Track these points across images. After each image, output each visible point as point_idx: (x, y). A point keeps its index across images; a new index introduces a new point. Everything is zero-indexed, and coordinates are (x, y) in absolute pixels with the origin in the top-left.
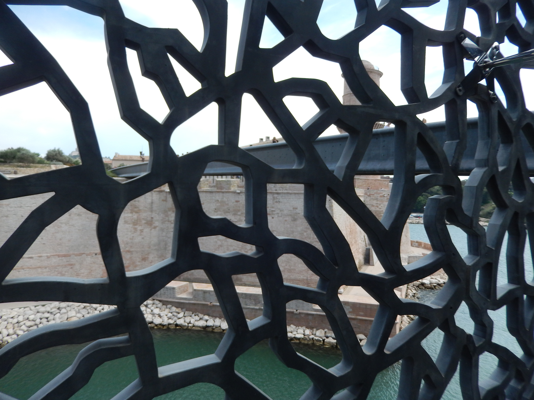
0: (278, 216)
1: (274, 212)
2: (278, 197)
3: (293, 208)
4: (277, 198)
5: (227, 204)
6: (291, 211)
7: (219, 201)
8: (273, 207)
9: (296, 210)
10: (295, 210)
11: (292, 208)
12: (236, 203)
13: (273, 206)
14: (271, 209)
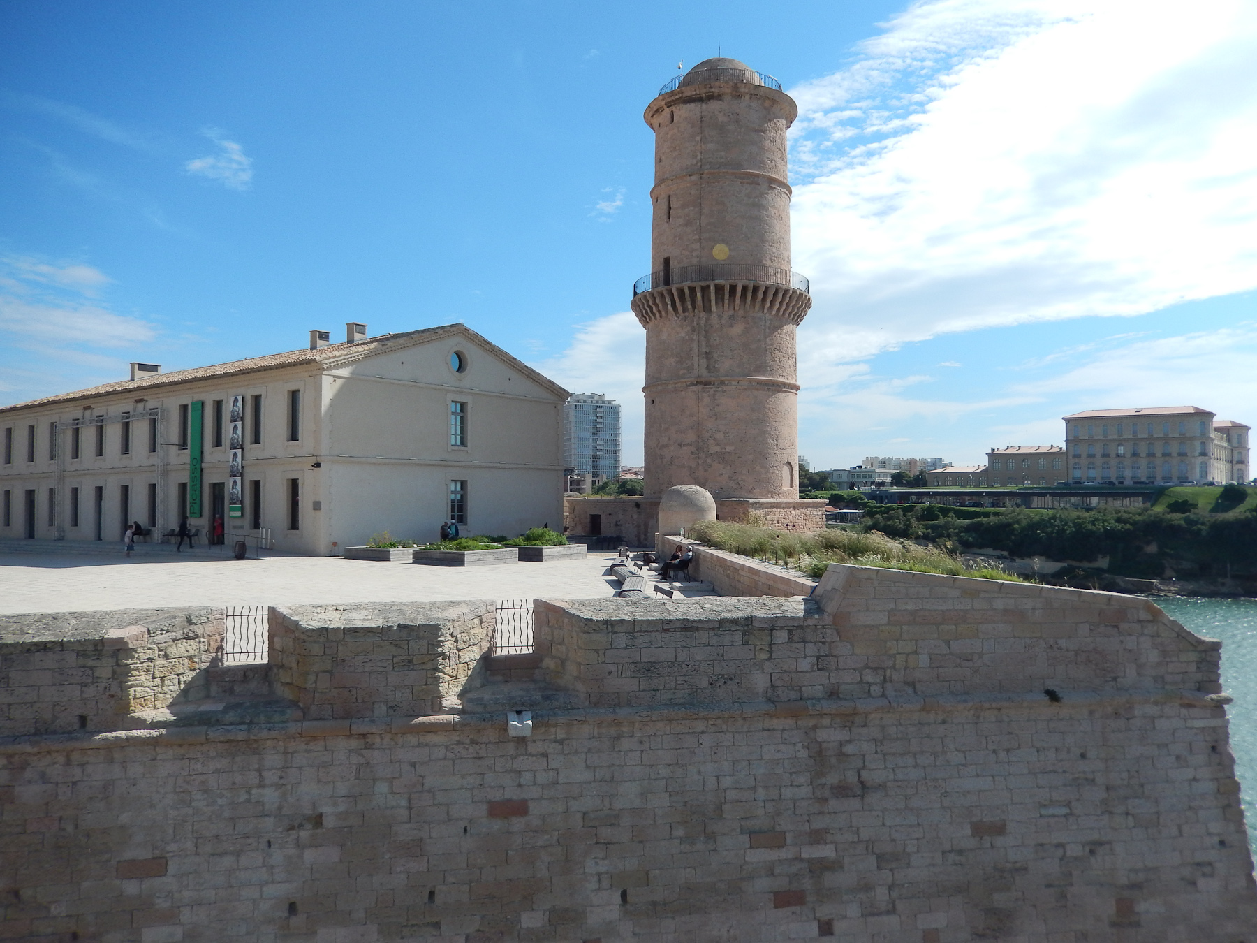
0: (870, 912)
1: (829, 879)
2: (849, 749)
3: (979, 830)
4: (841, 755)
5: (416, 848)
6: (960, 852)
7: (329, 822)
8: (817, 837)
9: (999, 841)
10: (987, 839)
11: (968, 831)
12: (497, 825)
13: (819, 824)
14: (809, 852)
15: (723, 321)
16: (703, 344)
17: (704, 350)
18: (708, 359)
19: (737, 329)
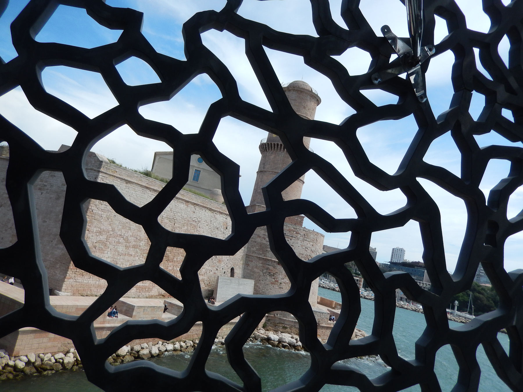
15: (270, 154)
16: (264, 160)
17: (264, 162)
18: (264, 165)
19: (272, 157)
